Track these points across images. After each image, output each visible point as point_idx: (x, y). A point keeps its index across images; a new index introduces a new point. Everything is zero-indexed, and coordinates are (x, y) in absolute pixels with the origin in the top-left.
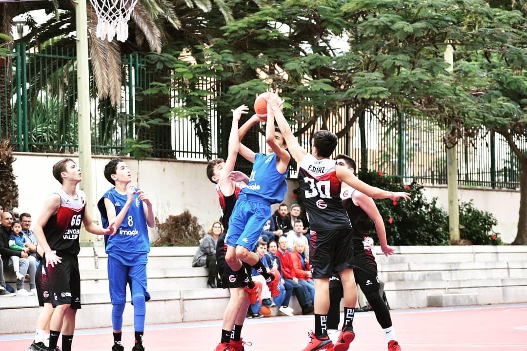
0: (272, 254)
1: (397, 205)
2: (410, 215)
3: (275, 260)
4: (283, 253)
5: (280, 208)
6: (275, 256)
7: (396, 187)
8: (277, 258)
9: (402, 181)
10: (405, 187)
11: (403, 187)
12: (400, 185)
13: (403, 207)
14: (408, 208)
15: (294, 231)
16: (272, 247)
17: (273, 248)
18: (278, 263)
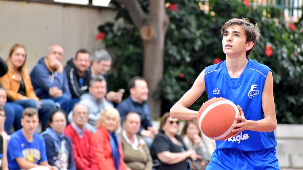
0: (58, 133)
1: (271, 56)
2: (294, 73)
3: (63, 143)
4: (78, 131)
5: (76, 57)
6: (62, 136)
7: (272, 25)
8: (65, 138)
9: (283, 14)
10: (287, 26)
11: (284, 26)
12: (280, 23)
13: (283, 58)
14: (292, 62)
15: (91, 95)
16: (58, 121)
17: (60, 123)
18: (69, 147)
